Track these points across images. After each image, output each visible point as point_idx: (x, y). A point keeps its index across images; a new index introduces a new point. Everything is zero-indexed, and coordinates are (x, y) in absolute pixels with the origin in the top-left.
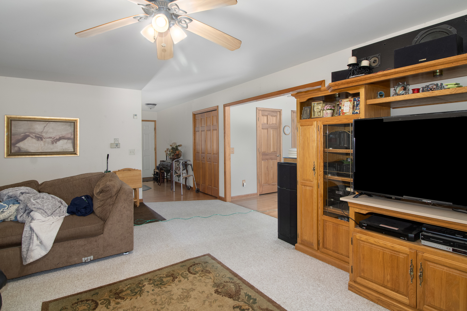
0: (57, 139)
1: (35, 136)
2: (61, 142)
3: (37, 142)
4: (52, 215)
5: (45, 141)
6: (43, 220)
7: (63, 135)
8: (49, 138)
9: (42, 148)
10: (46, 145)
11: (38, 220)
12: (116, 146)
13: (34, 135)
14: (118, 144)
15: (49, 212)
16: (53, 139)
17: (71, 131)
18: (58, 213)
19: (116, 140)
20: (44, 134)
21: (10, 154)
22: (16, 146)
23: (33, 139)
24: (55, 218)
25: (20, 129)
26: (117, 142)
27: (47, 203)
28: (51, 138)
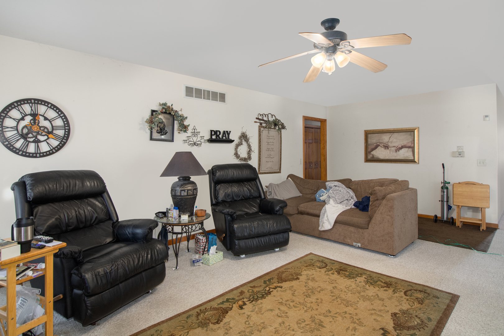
0: (399, 148)
1: (384, 146)
2: (403, 150)
3: (384, 150)
4: (341, 204)
5: (390, 150)
6: (333, 206)
7: (405, 144)
8: (394, 147)
9: (388, 155)
10: (391, 153)
11: (331, 204)
12: (459, 155)
13: (383, 144)
14: (462, 152)
15: (338, 201)
16: (397, 147)
17: (411, 140)
18: (345, 203)
19: (459, 148)
20: (389, 144)
21: (367, 160)
22: (371, 154)
23: (382, 148)
24: (342, 207)
25: (373, 139)
26: (461, 150)
27: (339, 194)
28: (395, 147)
